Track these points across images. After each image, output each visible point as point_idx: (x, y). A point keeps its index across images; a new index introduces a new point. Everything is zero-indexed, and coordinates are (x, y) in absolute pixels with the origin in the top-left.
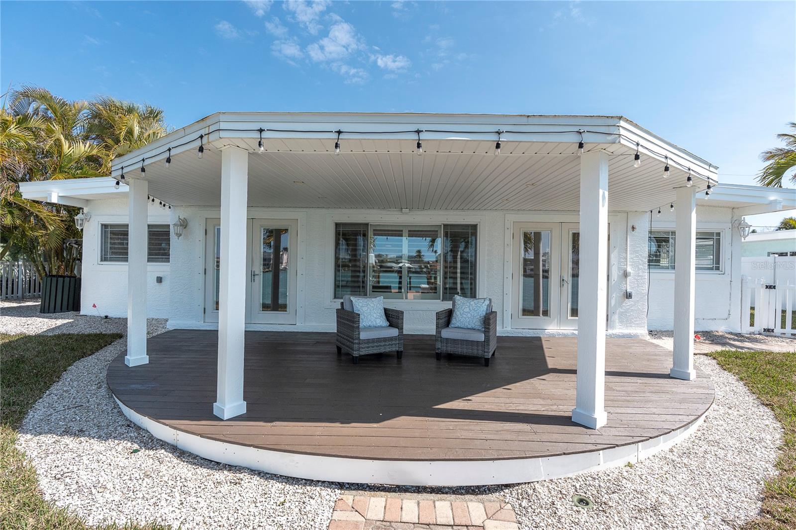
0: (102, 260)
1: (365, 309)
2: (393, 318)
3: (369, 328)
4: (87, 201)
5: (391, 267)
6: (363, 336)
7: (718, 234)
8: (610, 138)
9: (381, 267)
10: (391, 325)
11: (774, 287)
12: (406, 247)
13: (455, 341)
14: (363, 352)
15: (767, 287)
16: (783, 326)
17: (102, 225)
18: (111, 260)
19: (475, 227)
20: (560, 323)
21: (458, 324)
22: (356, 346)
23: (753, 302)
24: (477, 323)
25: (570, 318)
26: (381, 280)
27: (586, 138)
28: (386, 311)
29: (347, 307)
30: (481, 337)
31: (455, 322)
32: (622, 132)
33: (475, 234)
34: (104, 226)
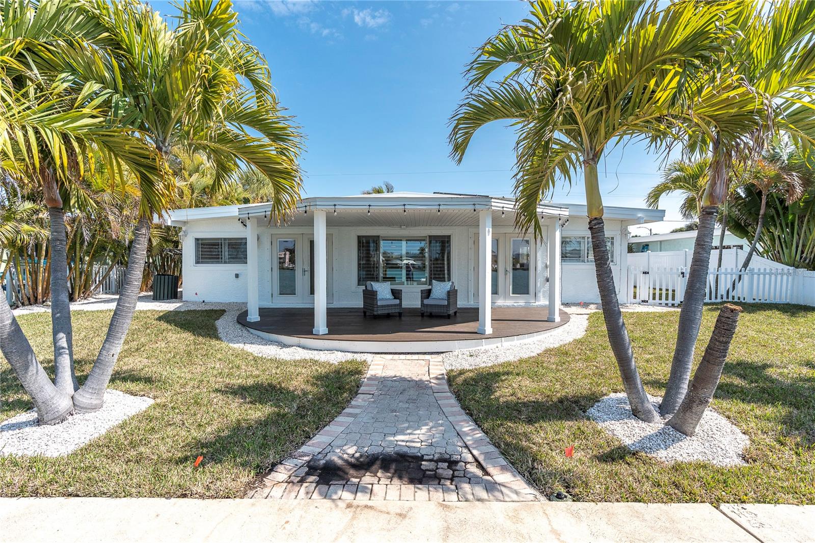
0: (196, 263)
1: (380, 289)
2: (396, 294)
3: (382, 299)
4: (185, 223)
5: (397, 264)
6: (379, 303)
7: (613, 238)
8: (487, 207)
9: (387, 264)
10: (395, 298)
11: (648, 273)
12: (404, 247)
13: (431, 306)
14: (380, 312)
15: (644, 273)
16: (654, 298)
17: (196, 239)
18: (202, 263)
19: (449, 237)
20: (505, 298)
21: (434, 297)
22: (375, 309)
23: (635, 282)
24: (444, 296)
25: (511, 295)
26: (387, 273)
27: (477, 207)
28: (392, 290)
29: (369, 288)
30: (446, 303)
31: (433, 295)
32: (493, 204)
33: (449, 242)
34: (197, 240)
